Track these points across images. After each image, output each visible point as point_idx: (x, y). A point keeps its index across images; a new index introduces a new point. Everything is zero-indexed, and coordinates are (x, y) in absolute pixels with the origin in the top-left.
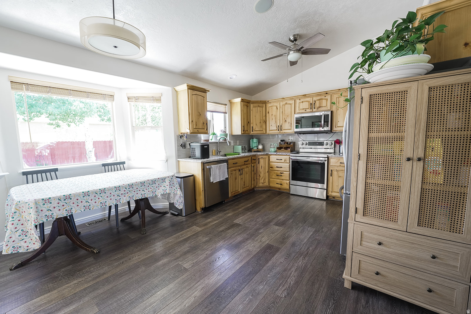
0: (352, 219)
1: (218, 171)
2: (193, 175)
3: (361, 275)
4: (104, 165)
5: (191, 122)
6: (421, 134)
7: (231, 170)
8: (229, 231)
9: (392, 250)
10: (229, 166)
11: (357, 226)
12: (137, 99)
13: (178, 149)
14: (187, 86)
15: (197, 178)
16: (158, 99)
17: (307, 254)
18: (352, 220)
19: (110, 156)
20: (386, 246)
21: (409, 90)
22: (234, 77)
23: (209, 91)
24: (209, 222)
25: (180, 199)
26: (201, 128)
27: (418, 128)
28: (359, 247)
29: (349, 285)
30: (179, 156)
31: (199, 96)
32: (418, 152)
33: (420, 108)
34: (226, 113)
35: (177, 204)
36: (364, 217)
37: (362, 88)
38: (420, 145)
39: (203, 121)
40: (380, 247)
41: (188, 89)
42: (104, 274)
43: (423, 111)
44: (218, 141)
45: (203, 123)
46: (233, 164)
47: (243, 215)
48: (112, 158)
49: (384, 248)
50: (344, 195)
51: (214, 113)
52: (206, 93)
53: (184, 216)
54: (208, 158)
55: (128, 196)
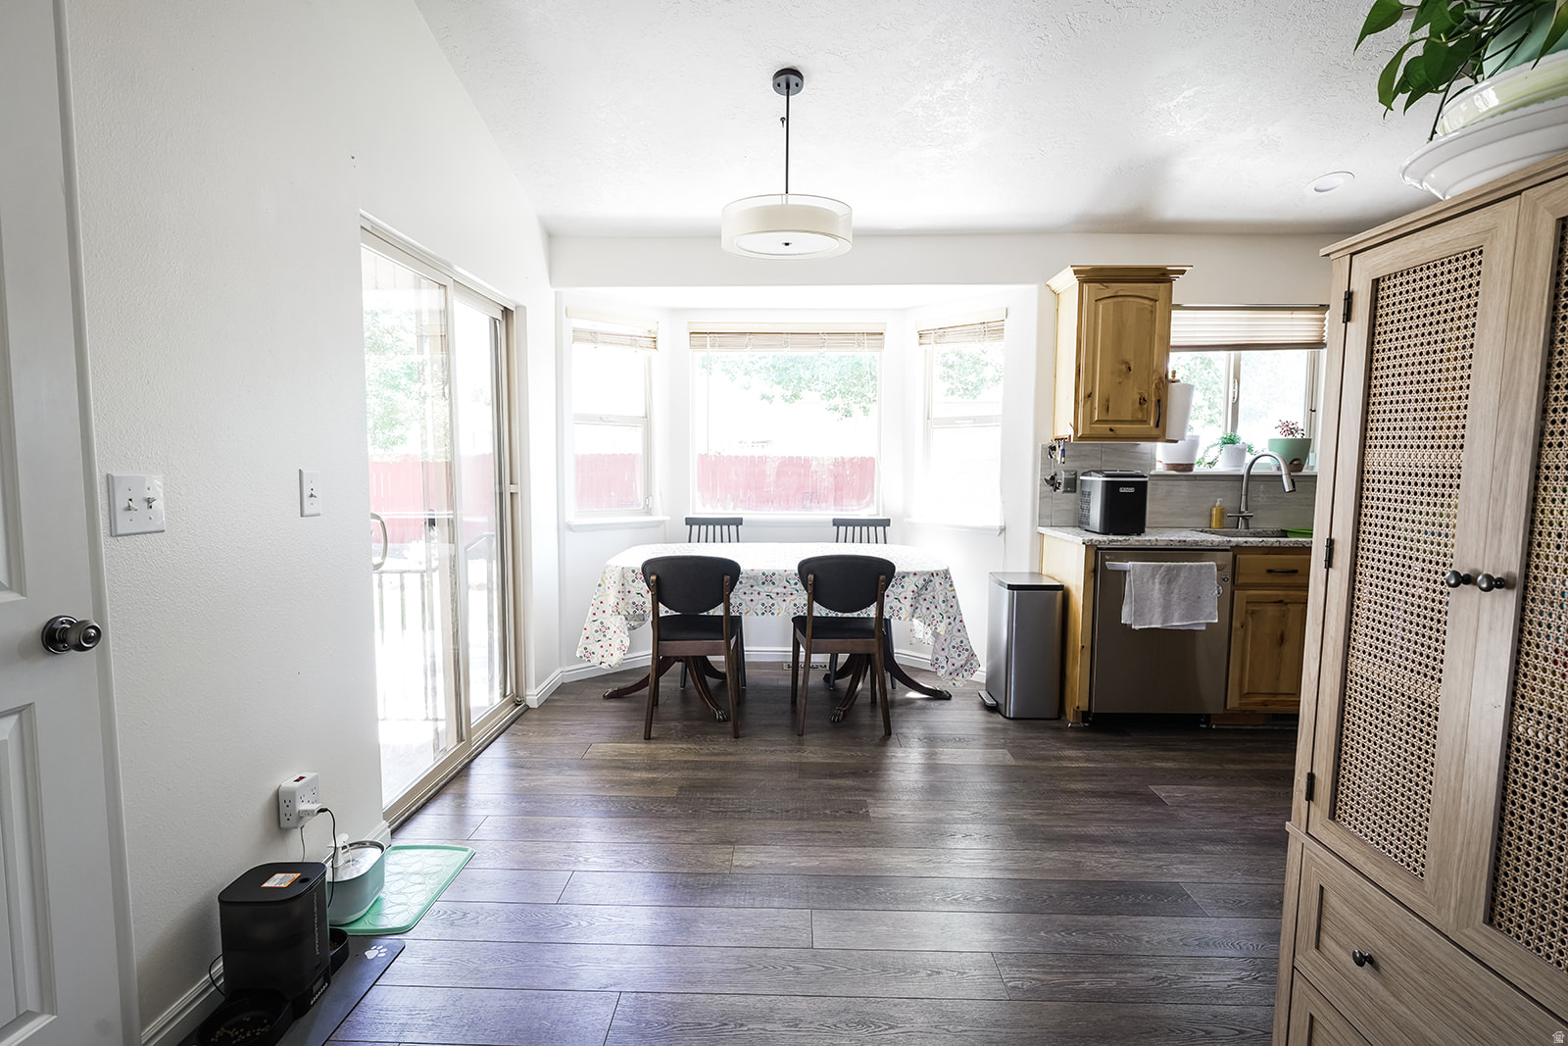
0: (1300, 818)
1: (1157, 586)
2: (1060, 588)
4: (837, 523)
5: (1084, 397)
6: (1513, 458)
7: (1248, 596)
9: (1406, 1010)
10: (1241, 580)
11: (1310, 857)
12: (941, 332)
13: (1044, 495)
14: (1076, 272)
15: (1072, 599)
18: (1300, 824)
21: (1488, 242)
22: (1339, 180)
23: (1183, 272)
26: (1130, 419)
27: (1505, 427)
28: (1312, 955)
30: (1045, 518)
31: (1130, 299)
32: (1499, 551)
33: (1519, 329)
34: (1319, 345)
36: (1332, 825)
37: (1352, 254)
38: (1508, 512)
39: (1140, 394)
40: (1364, 973)
41: (1082, 282)
43: (1528, 344)
44: (1243, 471)
45: (1143, 401)
46: (1270, 571)
51: (1244, 354)
52: (1170, 281)
53: (1009, 718)
54: (1139, 535)
55: (793, 603)
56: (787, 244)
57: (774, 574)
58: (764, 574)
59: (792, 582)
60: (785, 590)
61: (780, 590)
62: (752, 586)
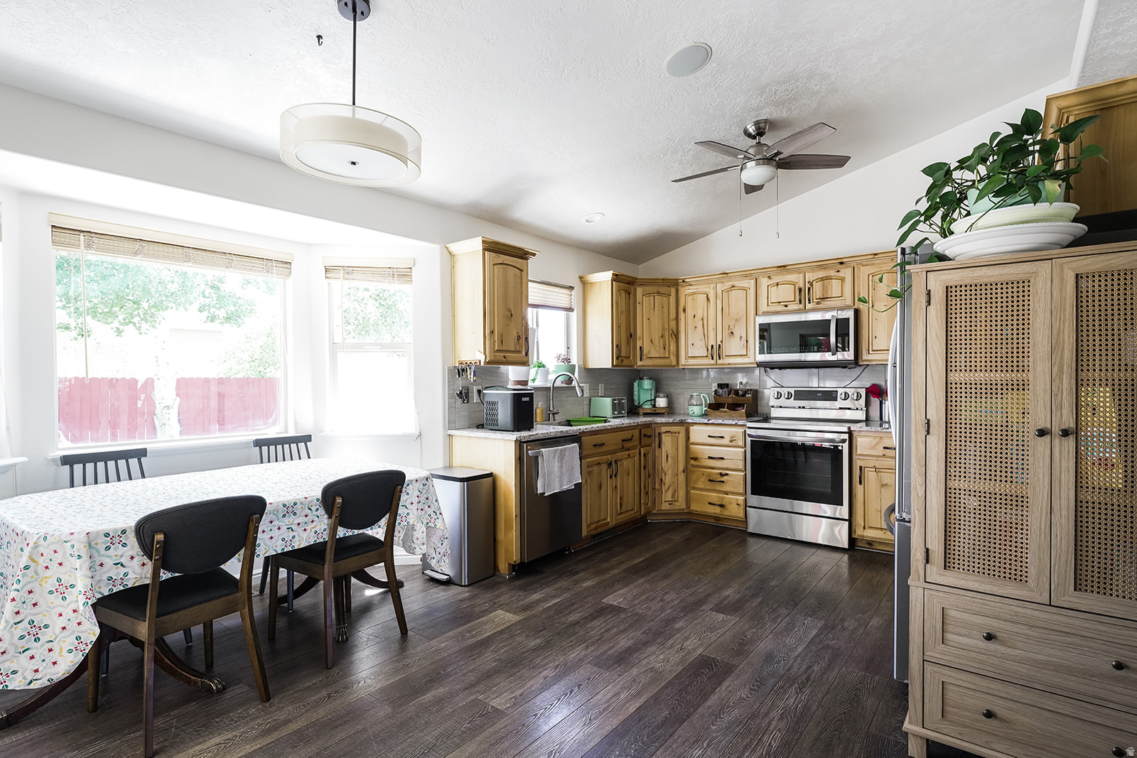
0: (919, 576)
1: (556, 463)
2: (491, 475)
3: (950, 721)
4: (259, 443)
5: (490, 333)
6: (1065, 376)
7: (588, 462)
8: (595, 623)
9: (1020, 652)
10: (585, 453)
11: (932, 595)
12: (349, 271)
13: (451, 405)
14: (483, 242)
15: (503, 483)
16: (404, 275)
17: (808, 679)
18: (919, 579)
19: (270, 420)
20: (1003, 643)
21: (1033, 278)
23: (534, 255)
24: (538, 602)
25: (442, 544)
26: (513, 350)
27: (1057, 362)
28: (940, 648)
29: (920, 749)
30: (452, 424)
31: (510, 267)
32: (1062, 418)
33: (1060, 319)
34: (570, 310)
35: (434, 558)
36: (946, 573)
37: (927, 272)
38: (1064, 400)
39: (518, 333)
40: (991, 646)
41: (485, 250)
42: (287, 722)
43: (1067, 325)
44: (550, 385)
45: (519, 337)
46: (595, 446)
47: (626, 586)
48: (274, 423)
49: (999, 647)
50: (896, 523)
51: (541, 311)
52: (527, 259)
53: (465, 586)
54: (529, 430)
55: (313, 530)
56: (354, 163)
57: (295, 504)
58: (284, 506)
59: (314, 508)
60: (306, 519)
61: (301, 519)
62: (271, 522)
